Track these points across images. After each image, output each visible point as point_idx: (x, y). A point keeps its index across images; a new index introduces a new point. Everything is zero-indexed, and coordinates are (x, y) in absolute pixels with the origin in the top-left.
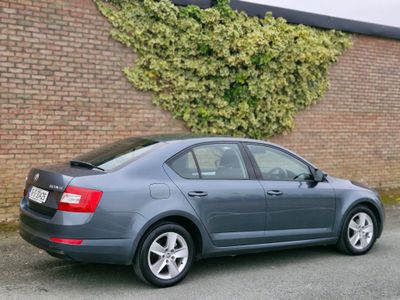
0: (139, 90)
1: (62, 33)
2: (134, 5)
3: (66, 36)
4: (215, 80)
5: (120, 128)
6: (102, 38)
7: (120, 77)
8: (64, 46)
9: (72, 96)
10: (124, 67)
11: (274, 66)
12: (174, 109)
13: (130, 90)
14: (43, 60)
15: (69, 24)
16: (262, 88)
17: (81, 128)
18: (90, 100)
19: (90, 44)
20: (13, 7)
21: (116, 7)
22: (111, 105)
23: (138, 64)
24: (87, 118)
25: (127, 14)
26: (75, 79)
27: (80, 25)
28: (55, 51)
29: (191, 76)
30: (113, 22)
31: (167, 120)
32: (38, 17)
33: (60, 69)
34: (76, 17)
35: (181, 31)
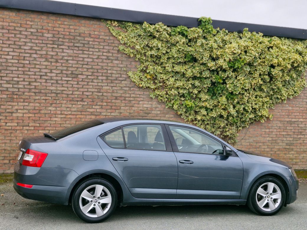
0: (139, 88)
1: (84, 49)
2: (136, 28)
3: (86, 51)
4: (200, 80)
5: (125, 114)
6: (112, 51)
7: (126, 78)
8: (85, 58)
9: (90, 92)
10: (128, 71)
11: (248, 69)
12: (166, 101)
13: (133, 87)
14: (71, 67)
15: (89, 43)
16: (238, 85)
17: (96, 114)
18: (103, 94)
19: (104, 56)
20: (50, 33)
21: (124, 29)
22: (118, 98)
23: (139, 69)
24: (101, 107)
25: (130, 34)
26: (92, 80)
27: (97, 43)
28: (79, 61)
29: (180, 77)
30: (121, 40)
31: (162, 109)
32: (68, 39)
33: (82, 73)
34: (94, 38)
35: (172, 45)
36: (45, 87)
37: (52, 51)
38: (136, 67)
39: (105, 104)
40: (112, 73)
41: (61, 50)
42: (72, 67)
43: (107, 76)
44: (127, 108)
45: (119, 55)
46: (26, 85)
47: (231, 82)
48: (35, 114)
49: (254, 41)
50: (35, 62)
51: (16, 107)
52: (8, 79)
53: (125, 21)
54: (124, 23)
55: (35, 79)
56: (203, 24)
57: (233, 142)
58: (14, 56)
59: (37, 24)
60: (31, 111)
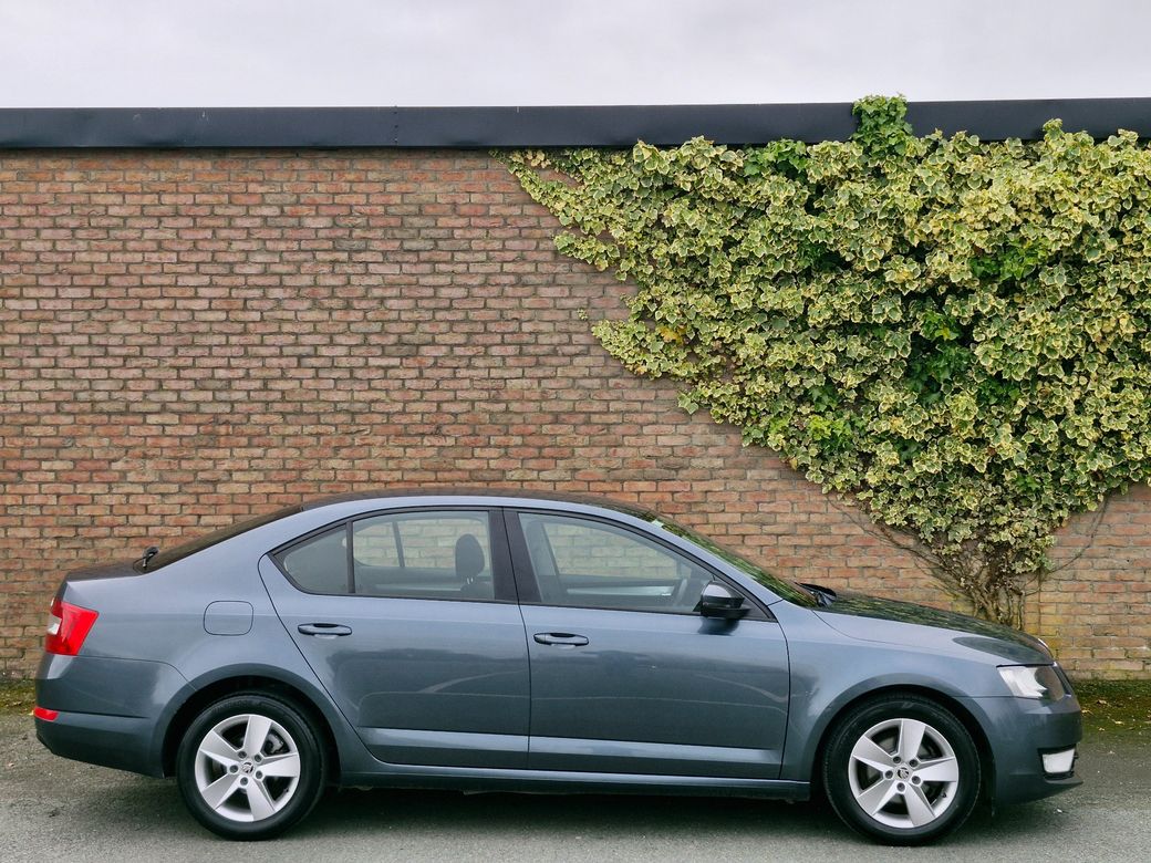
0: (639, 377)
1: (438, 256)
2: (614, 165)
3: (445, 262)
4: (871, 335)
5: (591, 474)
6: (536, 256)
7: (588, 346)
9: (464, 400)
10: (596, 321)
11: (1058, 280)
12: (745, 420)
13: (615, 377)
14: (395, 321)
15: (452, 233)
16: (1019, 347)
17: (486, 475)
19: (508, 274)
20: (324, 214)
21: (572, 176)
23: (633, 311)
24: (502, 451)
25: (594, 190)
26: (470, 360)
27: (482, 233)
28: (422, 298)
29: (788, 328)
30: (562, 215)
31: (730, 451)
32: (381, 227)
33: (434, 339)
34: (470, 217)
35: (756, 212)
36: (314, 395)
37: (333, 273)
38: (622, 305)
39: (518, 440)
40: (536, 333)
41: (360, 269)
42: (398, 321)
43: (520, 345)
44: (597, 451)
45: (560, 268)
46: (255, 390)
47: (990, 336)
48: (285, 482)
49: (1084, 166)
50: (279, 314)
51: (227, 465)
52: (197, 374)
53: (573, 148)
54: (568, 153)
55: (282, 369)
56: (869, 123)
57: (1035, 568)
58: (215, 298)
59: (279, 190)
60: (274, 472)
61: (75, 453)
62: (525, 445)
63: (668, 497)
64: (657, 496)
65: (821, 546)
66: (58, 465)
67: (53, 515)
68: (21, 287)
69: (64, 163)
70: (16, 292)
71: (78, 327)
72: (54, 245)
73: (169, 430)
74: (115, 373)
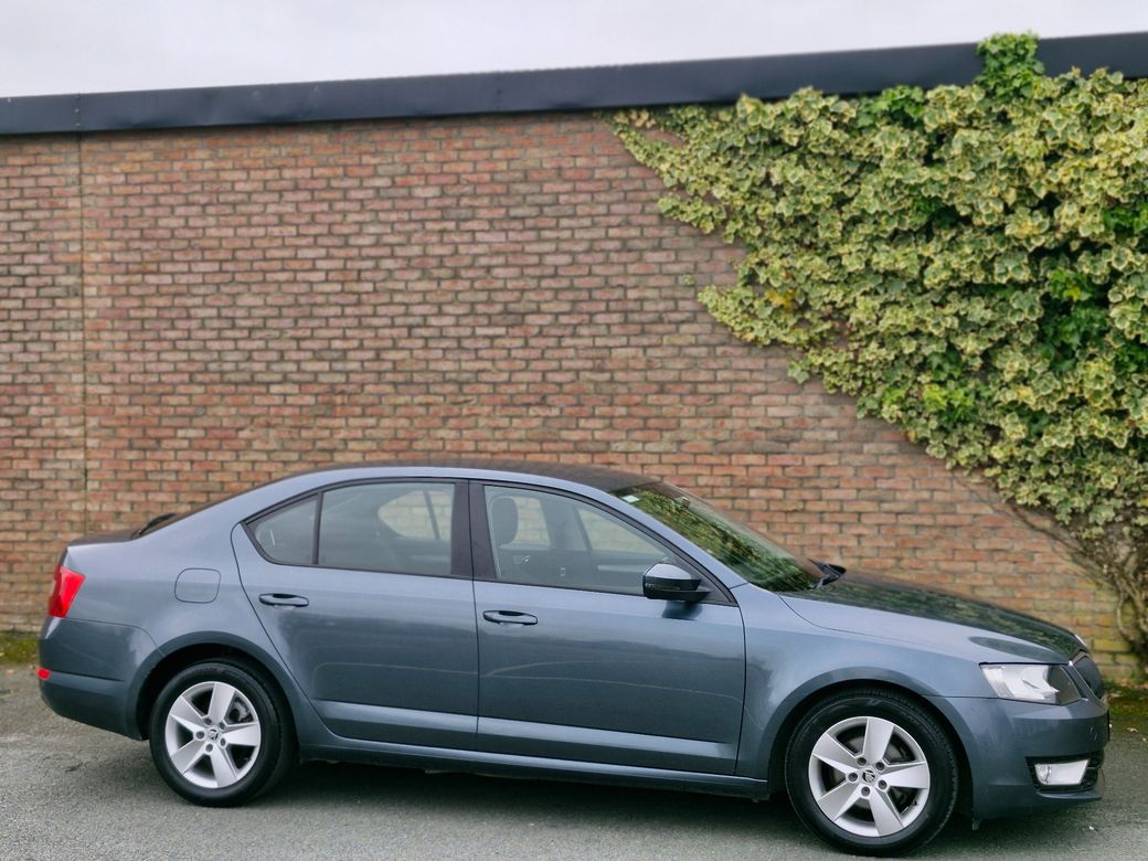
0: (747, 344)
1: (543, 223)
2: (721, 122)
3: (550, 229)
5: (697, 446)
6: (641, 220)
7: (694, 312)
8: (548, 253)
9: (568, 370)
10: (703, 286)
12: (860, 390)
13: (723, 344)
14: (500, 290)
15: (558, 199)
17: (591, 447)
18: (612, 377)
20: (433, 183)
21: (677, 135)
22: (669, 386)
23: (741, 275)
24: (607, 422)
25: (699, 149)
26: (575, 329)
27: (587, 197)
28: (528, 266)
29: (905, 290)
30: (667, 177)
31: (845, 423)
32: (487, 195)
33: (539, 307)
34: (575, 181)
35: (869, 165)
36: (423, 365)
37: (441, 242)
38: (730, 270)
39: (622, 411)
40: (641, 300)
41: (467, 237)
42: (504, 289)
43: (626, 312)
44: (703, 422)
45: (666, 232)
46: (369, 360)
47: (1128, 296)
50: (390, 285)
51: (343, 434)
52: (315, 345)
53: (678, 106)
54: (671, 111)
55: (393, 339)
56: (993, 64)
58: (331, 270)
59: (390, 160)
60: (387, 442)
61: (207, 422)
62: (630, 416)
63: (778, 472)
64: (767, 470)
65: (946, 526)
66: (192, 433)
67: (187, 481)
68: (158, 262)
69: (195, 142)
70: (153, 267)
71: (209, 300)
72: (187, 221)
73: (290, 400)
74: (241, 344)
